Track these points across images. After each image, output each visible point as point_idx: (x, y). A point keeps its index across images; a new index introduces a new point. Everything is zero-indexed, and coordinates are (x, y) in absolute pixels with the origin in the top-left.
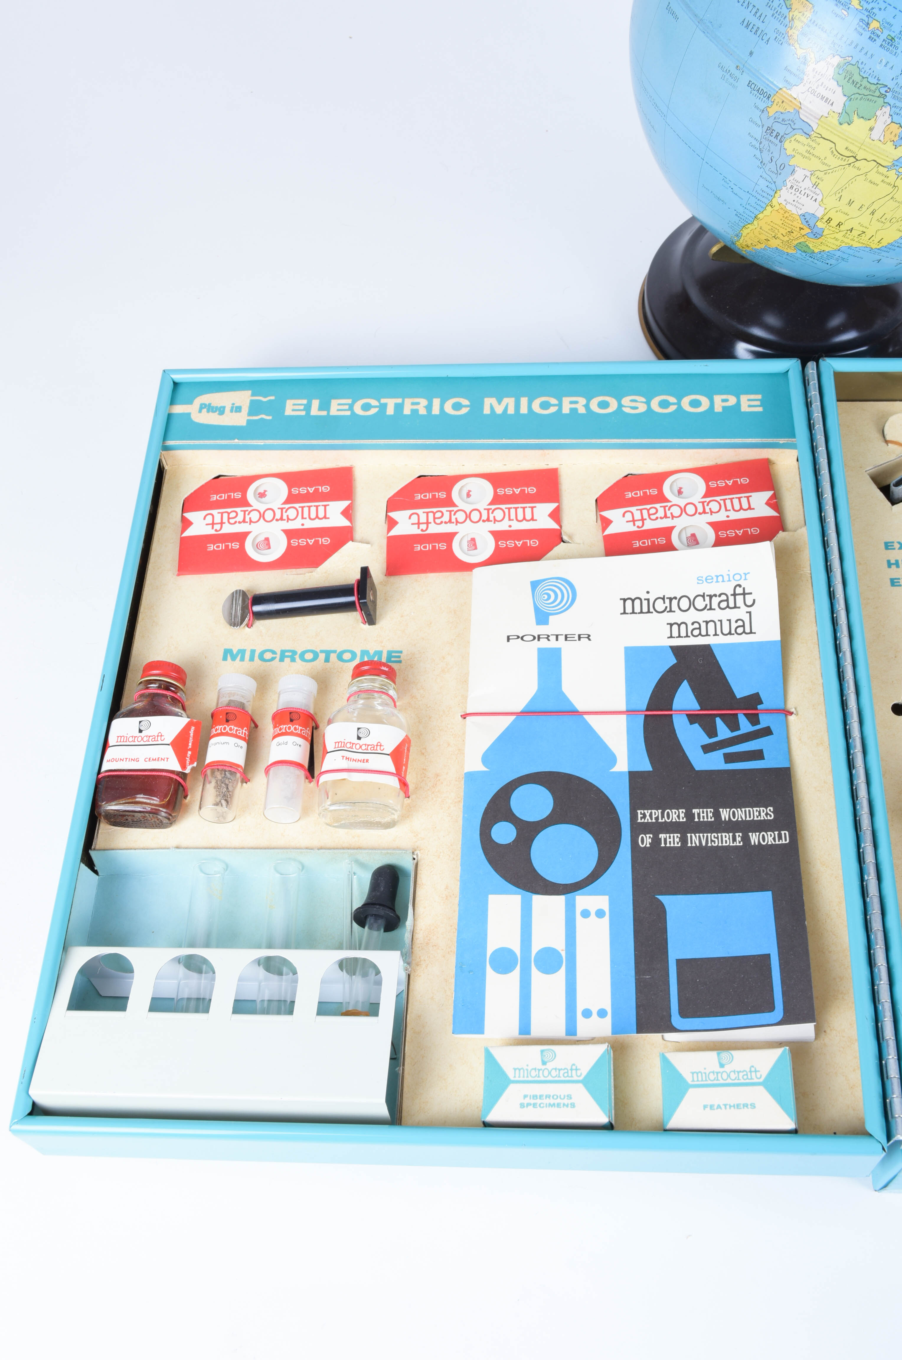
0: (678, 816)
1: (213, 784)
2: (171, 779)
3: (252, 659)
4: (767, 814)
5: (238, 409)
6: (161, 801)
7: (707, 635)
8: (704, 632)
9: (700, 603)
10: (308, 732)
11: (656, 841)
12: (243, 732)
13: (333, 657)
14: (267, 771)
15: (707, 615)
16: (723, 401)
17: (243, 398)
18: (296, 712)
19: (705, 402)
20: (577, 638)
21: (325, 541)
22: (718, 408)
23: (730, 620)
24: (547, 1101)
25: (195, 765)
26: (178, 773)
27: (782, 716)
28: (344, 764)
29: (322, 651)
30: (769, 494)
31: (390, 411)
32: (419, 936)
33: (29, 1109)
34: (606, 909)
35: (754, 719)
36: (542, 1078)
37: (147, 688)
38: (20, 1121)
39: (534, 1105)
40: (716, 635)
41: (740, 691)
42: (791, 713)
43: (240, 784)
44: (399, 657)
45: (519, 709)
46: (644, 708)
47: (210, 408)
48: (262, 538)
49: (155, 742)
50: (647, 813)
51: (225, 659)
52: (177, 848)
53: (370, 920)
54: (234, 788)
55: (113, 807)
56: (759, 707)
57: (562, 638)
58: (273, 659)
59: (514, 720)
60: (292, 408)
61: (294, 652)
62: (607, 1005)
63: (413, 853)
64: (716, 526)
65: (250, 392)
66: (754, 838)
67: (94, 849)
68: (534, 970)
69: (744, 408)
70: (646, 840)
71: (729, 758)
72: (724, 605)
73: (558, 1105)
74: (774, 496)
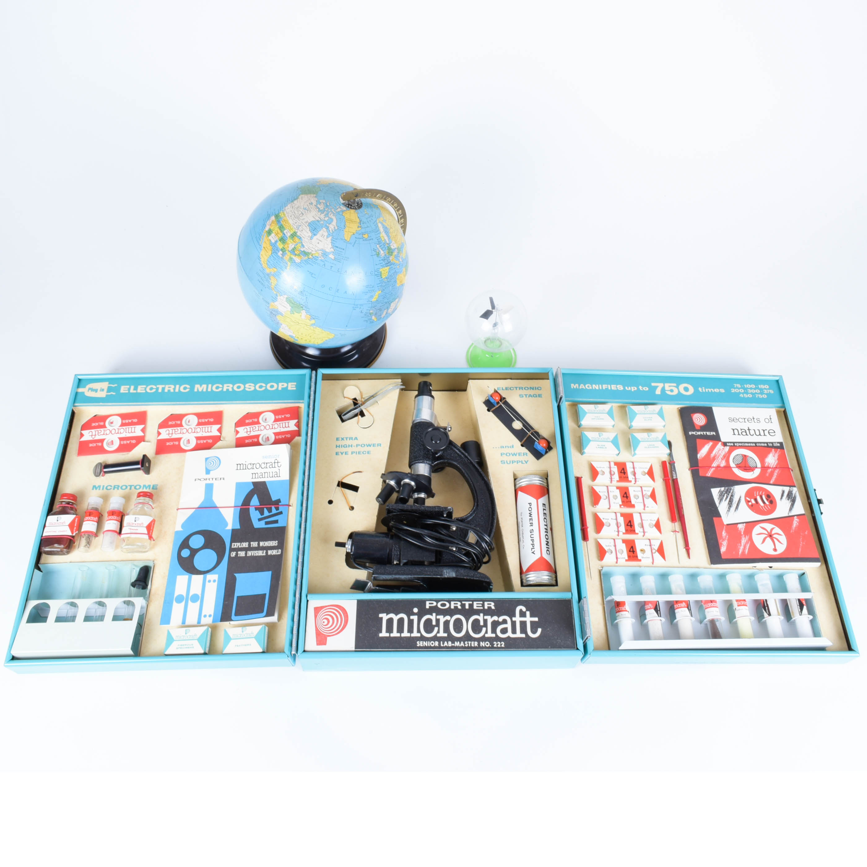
0: (246, 545)
1: (85, 538)
2: (68, 538)
3: (103, 489)
4: (275, 544)
5: (102, 390)
6: (64, 545)
7: (265, 477)
8: (263, 477)
9: (263, 466)
10: (119, 518)
11: (237, 554)
12: (96, 519)
13: (133, 487)
14: (103, 533)
15: (265, 470)
16: (283, 385)
17: (105, 385)
18: (115, 512)
19: (275, 385)
20: (220, 479)
21: (134, 442)
22: (280, 389)
23: (272, 472)
24: (185, 646)
25: (77, 532)
26: (70, 536)
27: (287, 507)
28: (129, 531)
29: (129, 485)
30: (296, 421)
31: (160, 390)
32: (153, 591)
33: (11, 658)
34: (217, 580)
35: (277, 509)
36: (184, 639)
37: (62, 504)
38: (8, 662)
39: (181, 648)
40: (268, 477)
41: (274, 498)
42: (290, 506)
43: (94, 538)
44: (156, 487)
45: (197, 506)
46: (240, 505)
47: (92, 390)
48: (110, 441)
49: (63, 524)
50: (235, 544)
51: (93, 489)
52: (71, 562)
53: (137, 586)
54: (92, 539)
55: (47, 549)
56: (280, 504)
57: (214, 479)
58: (111, 489)
59: (194, 512)
60: (123, 389)
61: (118, 486)
62: (212, 613)
63: (153, 561)
64: (276, 434)
65: (107, 383)
66: (270, 552)
67: (40, 564)
68: (189, 601)
69: (289, 388)
70: (233, 554)
71: (267, 523)
72: (271, 466)
73: (188, 648)
74: (298, 422)
